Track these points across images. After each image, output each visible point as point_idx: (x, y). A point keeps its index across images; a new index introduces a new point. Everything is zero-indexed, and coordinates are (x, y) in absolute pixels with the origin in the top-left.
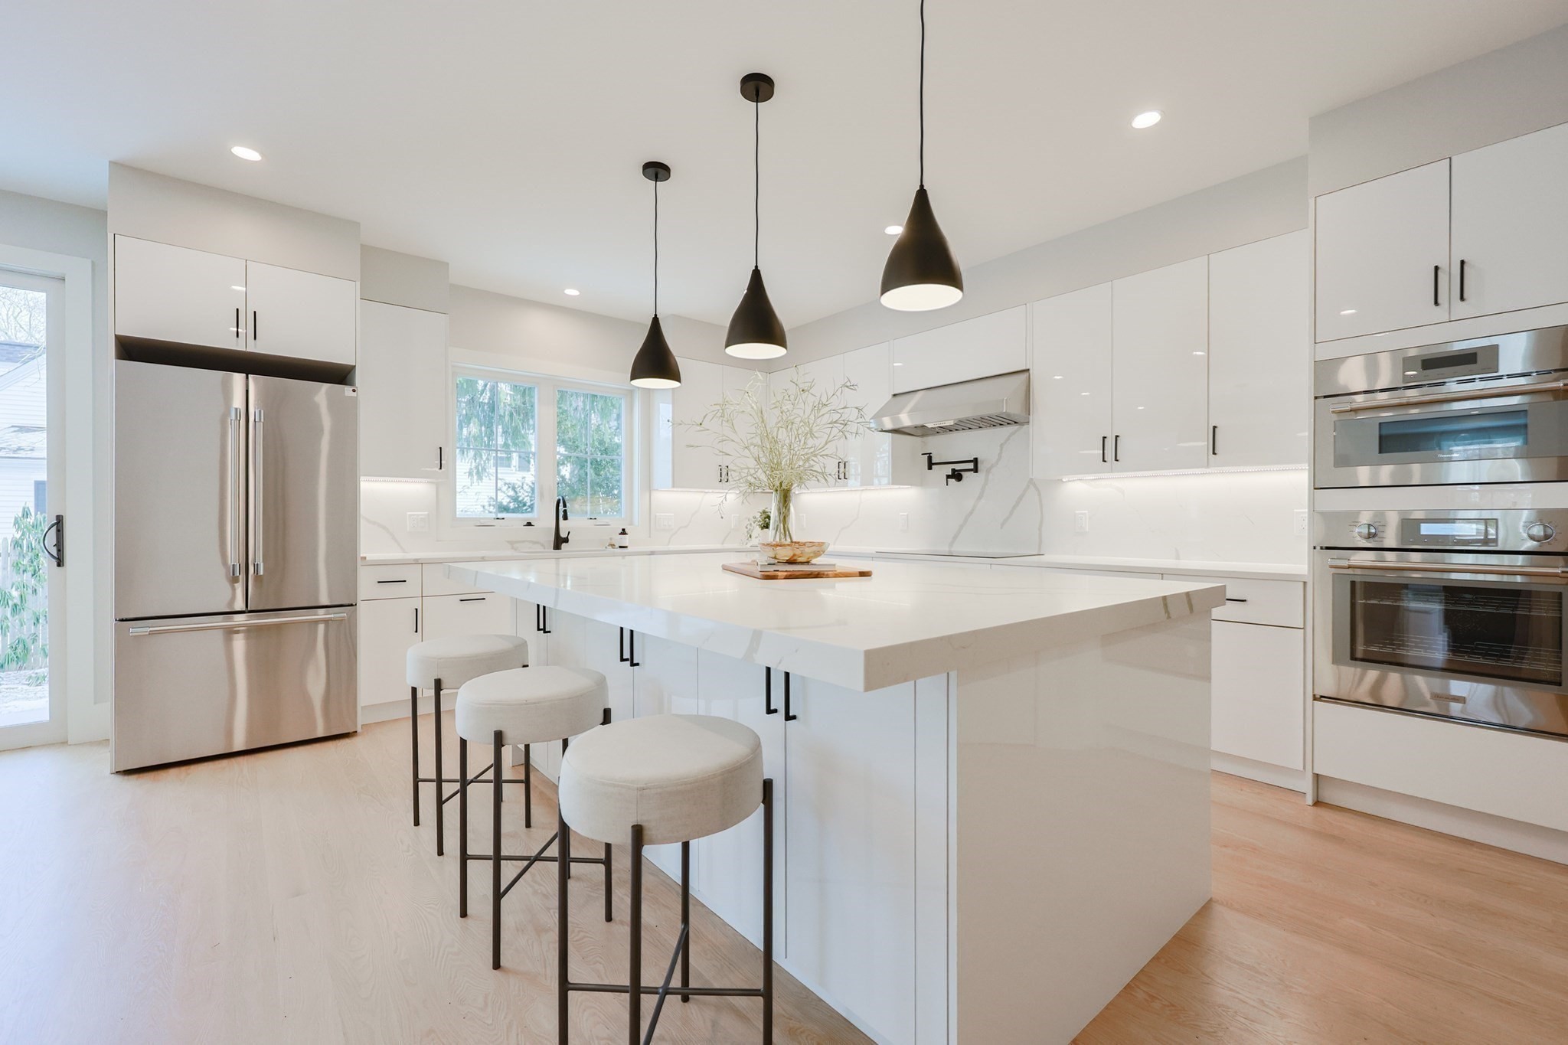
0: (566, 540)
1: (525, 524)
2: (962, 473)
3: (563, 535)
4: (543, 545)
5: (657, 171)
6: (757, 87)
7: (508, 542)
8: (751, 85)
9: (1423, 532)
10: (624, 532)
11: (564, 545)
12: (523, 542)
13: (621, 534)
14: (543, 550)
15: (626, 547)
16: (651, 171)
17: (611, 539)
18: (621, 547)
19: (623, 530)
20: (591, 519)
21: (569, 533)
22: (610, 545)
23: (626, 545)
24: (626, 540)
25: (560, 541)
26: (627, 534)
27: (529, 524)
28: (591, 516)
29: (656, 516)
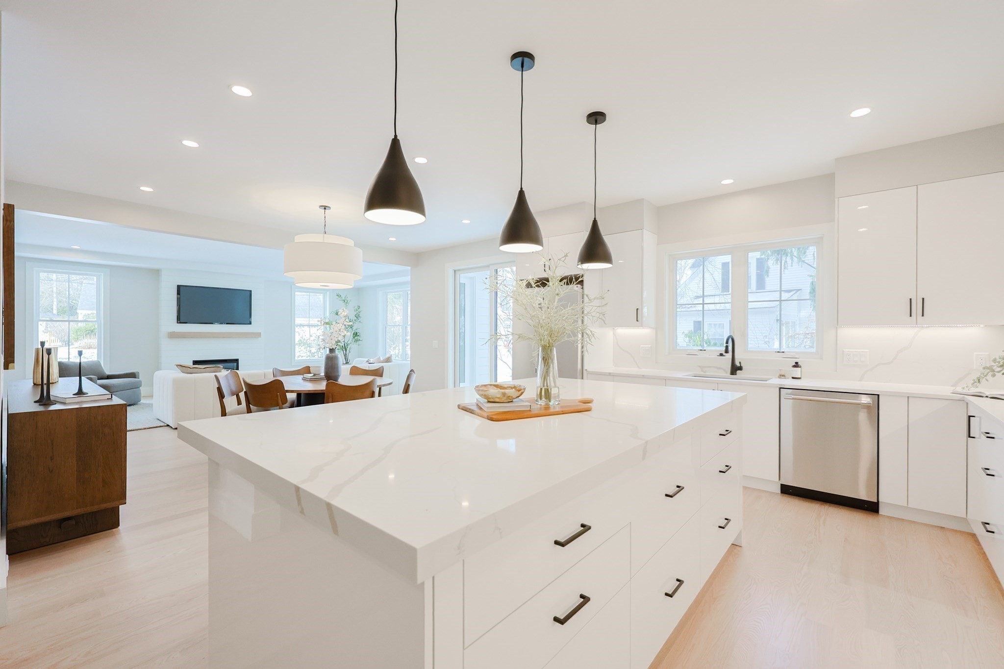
0: (740, 368)
1: (719, 354)
4: (725, 370)
7: (700, 367)
10: (796, 365)
11: (738, 372)
12: (710, 367)
13: (794, 366)
14: (725, 374)
15: (799, 380)
16: (593, 119)
17: (780, 370)
18: (793, 378)
19: (797, 363)
20: (779, 352)
21: (740, 363)
22: (780, 375)
23: (800, 377)
24: (797, 372)
25: (735, 369)
26: (800, 367)
27: (721, 355)
28: (780, 349)
29: (843, 351)
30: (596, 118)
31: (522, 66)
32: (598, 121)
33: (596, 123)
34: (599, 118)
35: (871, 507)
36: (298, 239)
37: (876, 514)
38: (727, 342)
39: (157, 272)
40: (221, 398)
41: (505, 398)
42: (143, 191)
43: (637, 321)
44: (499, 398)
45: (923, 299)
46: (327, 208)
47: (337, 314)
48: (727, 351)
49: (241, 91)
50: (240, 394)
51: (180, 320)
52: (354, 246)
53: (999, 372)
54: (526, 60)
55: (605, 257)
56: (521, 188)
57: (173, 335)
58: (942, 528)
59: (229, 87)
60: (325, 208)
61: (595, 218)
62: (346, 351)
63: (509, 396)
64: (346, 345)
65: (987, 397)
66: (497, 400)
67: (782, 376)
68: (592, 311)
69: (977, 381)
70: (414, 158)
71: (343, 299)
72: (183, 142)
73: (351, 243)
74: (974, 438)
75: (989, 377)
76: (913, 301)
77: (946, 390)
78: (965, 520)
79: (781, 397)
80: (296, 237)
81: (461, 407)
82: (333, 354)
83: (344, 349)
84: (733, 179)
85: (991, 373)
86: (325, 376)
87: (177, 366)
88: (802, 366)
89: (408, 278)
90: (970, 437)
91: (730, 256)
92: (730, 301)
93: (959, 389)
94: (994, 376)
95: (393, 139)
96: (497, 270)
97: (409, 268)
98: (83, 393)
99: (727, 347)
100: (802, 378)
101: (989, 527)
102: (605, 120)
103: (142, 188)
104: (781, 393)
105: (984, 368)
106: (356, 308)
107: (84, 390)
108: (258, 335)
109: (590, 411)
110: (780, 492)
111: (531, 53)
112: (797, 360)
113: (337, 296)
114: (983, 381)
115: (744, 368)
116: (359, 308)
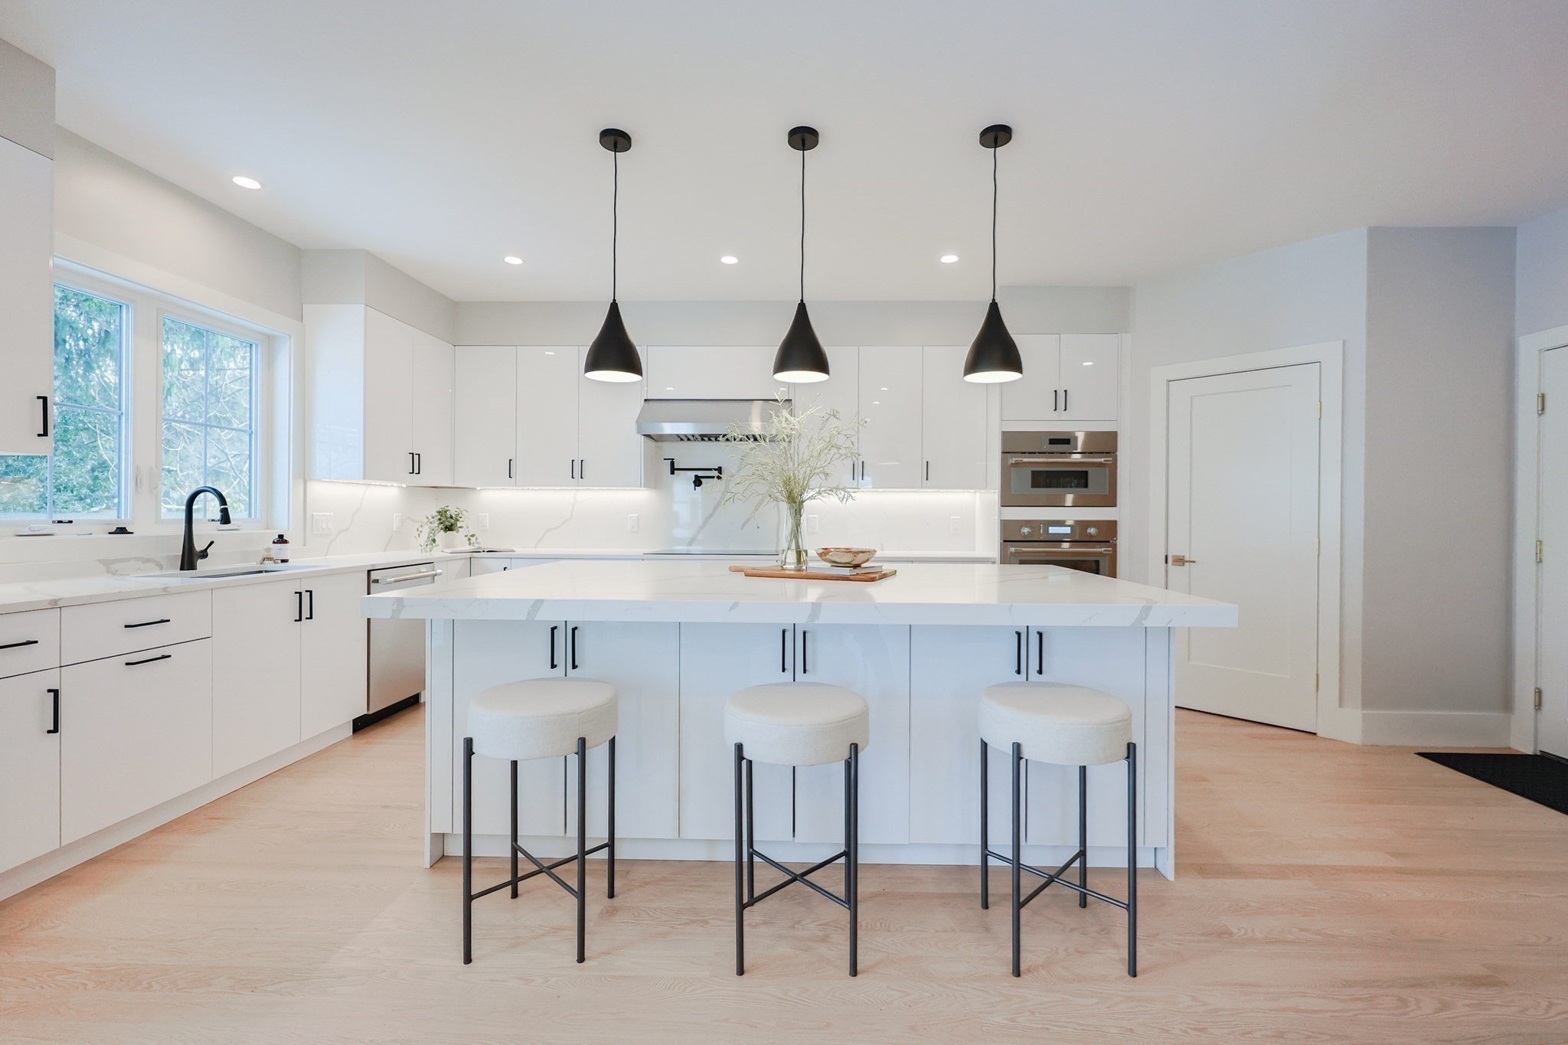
0: (203, 555)
1: (113, 530)
2: (702, 480)
3: (199, 546)
5: (616, 140)
6: (803, 138)
8: (798, 137)
9: (1050, 532)
10: (281, 540)
12: (128, 560)
13: (277, 542)
15: (287, 561)
16: (611, 139)
19: (281, 536)
21: (208, 543)
22: (265, 559)
26: (288, 543)
27: (122, 531)
88: (293, 543)
104: (372, 577)
110: (352, 734)
112: (283, 534)
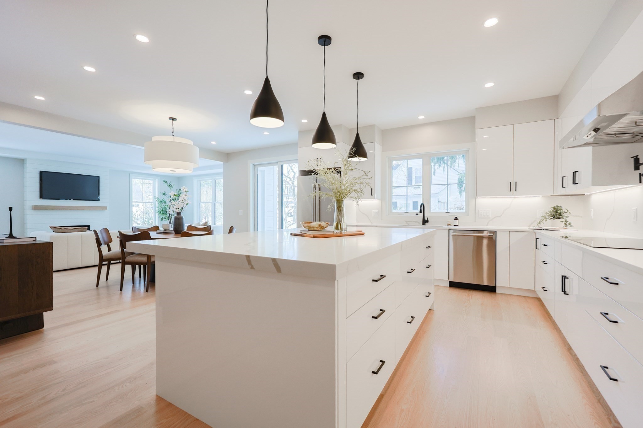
0: (427, 221)
1: (416, 214)
4: (419, 223)
7: (405, 221)
10: (456, 219)
11: (426, 223)
12: (411, 221)
13: (455, 219)
14: (419, 225)
15: (457, 226)
16: (356, 76)
17: (448, 221)
18: (454, 225)
19: (456, 217)
20: (447, 212)
21: (427, 218)
22: (448, 224)
23: (458, 225)
24: (456, 222)
25: (425, 222)
26: (458, 220)
27: (417, 214)
28: (447, 211)
29: (479, 211)
30: (358, 76)
31: (325, 43)
32: (359, 78)
33: (358, 79)
34: (360, 76)
35: (491, 289)
36: (154, 139)
37: (495, 293)
38: (421, 207)
39: (22, 162)
40: (98, 246)
41: (320, 227)
42: (37, 99)
43: (372, 195)
44: (316, 227)
45: (516, 182)
46: (174, 119)
47: (164, 194)
48: (421, 212)
49: (142, 39)
50: (110, 244)
51: (42, 197)
52: (193, 144)
53: (548, 219)
54: (327, 39)
55: (363, 154)
56: (324, 112)
57: (36, 208)
58: (524, 296)
59: (134, 35)
60: (173, 119)
61: (358, 133)
62: (171, 219)
63: (322, 226)
64: (171, 215)
65: (544, 230)
66: (315, 229)
67: (449, 225)
68: (363, 182)
69: (539, 223)
70: (244, 91)
71: (169, 184)
72: (84, 68)
73: (191, 143)
74: (538, 249)
75: (544, 221)
76: (511, 183)
77: (526, 228)
78: (534, 291)
79: (450, 234)
80: (152, 138)
81: (292, 234)
82: (179, 216)
83: (169, 219)
84: (424, 116)
85: (545, 219)
86: (174, 230)
87: (51, 227)
88: (459, 220)
89: (221, 170)
90: (537, 249)
91: (422, 159)
92: (421, 185)
93: (531, 227)
94: (546, 221)
95: (266, 79)
96: (283, 165)
97: (222, 163)
98: (13, 236)
99: (421, 209)
100: (459, 225)
101: (545, 289)
102: (363, 77)
103: (36, 97)
104: (450, 232)
105: (542, 217)
106: (178, 190)
107: (14, 235)
108: (105, 208)
109: (363, 235)
110: (448, 286)
111: (330, 36)
112: (456, 216)
113: (164, 182)
114: (542, 223)
115: (429, 221)
116: (180, 191)
